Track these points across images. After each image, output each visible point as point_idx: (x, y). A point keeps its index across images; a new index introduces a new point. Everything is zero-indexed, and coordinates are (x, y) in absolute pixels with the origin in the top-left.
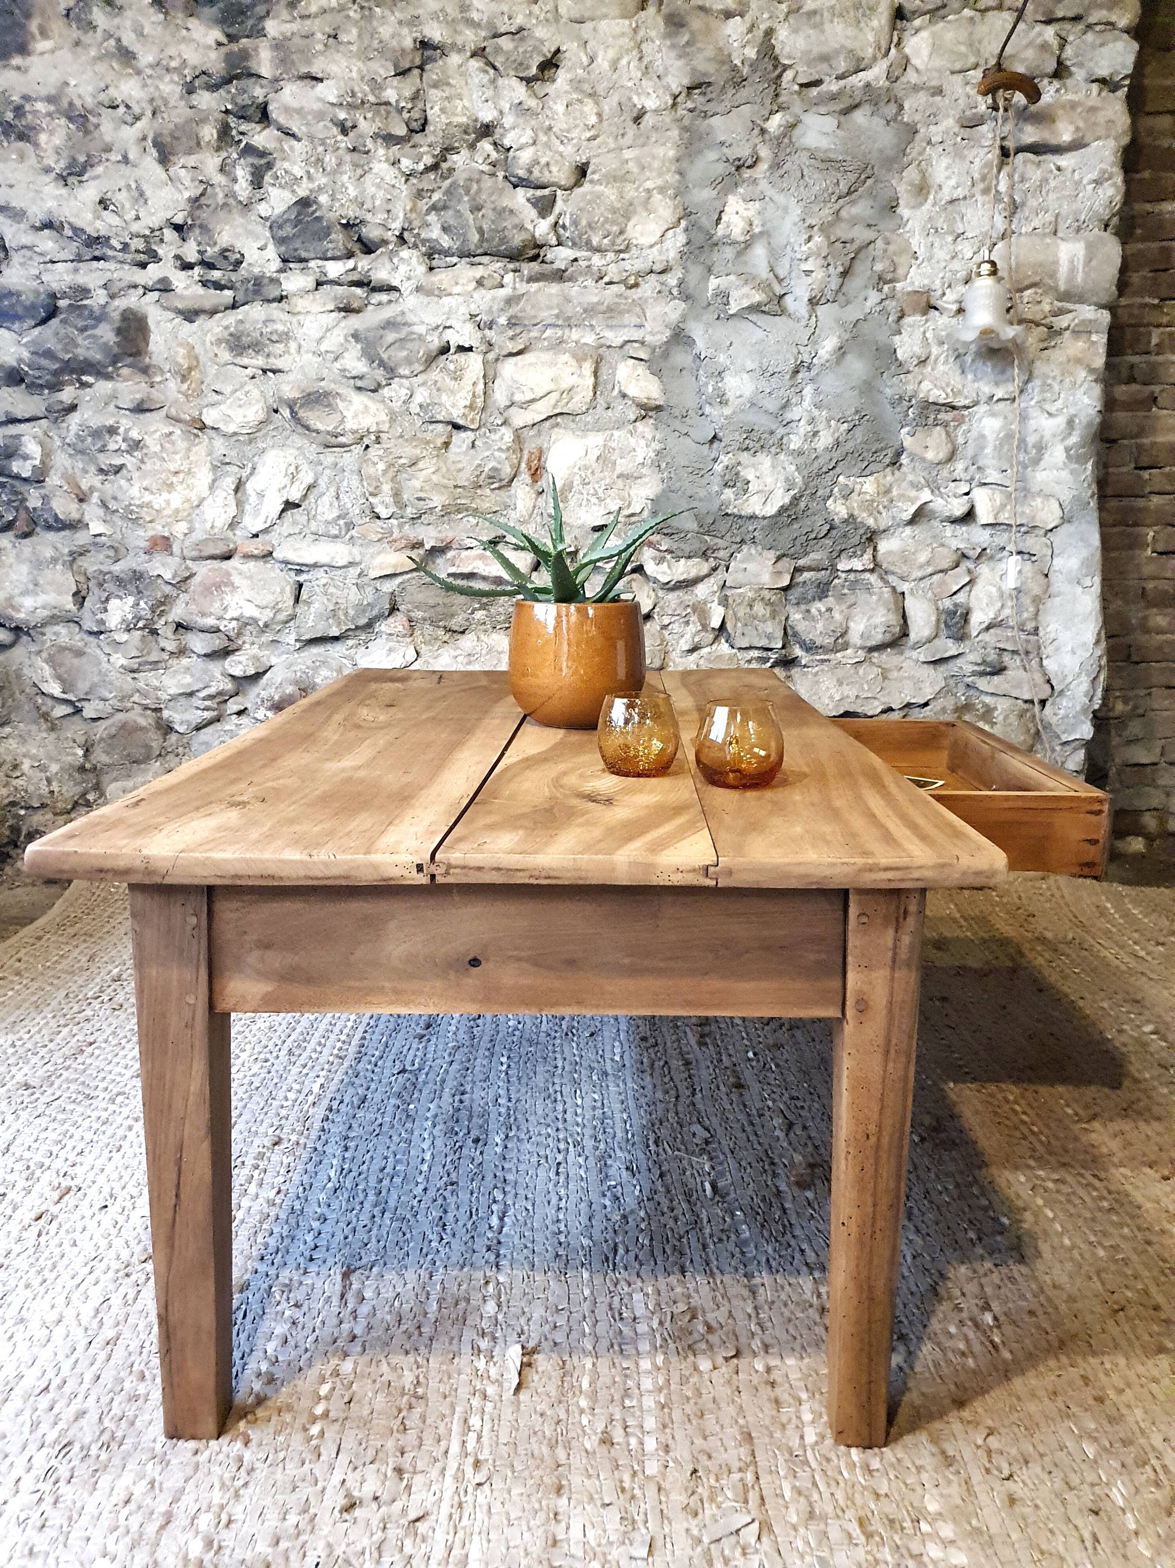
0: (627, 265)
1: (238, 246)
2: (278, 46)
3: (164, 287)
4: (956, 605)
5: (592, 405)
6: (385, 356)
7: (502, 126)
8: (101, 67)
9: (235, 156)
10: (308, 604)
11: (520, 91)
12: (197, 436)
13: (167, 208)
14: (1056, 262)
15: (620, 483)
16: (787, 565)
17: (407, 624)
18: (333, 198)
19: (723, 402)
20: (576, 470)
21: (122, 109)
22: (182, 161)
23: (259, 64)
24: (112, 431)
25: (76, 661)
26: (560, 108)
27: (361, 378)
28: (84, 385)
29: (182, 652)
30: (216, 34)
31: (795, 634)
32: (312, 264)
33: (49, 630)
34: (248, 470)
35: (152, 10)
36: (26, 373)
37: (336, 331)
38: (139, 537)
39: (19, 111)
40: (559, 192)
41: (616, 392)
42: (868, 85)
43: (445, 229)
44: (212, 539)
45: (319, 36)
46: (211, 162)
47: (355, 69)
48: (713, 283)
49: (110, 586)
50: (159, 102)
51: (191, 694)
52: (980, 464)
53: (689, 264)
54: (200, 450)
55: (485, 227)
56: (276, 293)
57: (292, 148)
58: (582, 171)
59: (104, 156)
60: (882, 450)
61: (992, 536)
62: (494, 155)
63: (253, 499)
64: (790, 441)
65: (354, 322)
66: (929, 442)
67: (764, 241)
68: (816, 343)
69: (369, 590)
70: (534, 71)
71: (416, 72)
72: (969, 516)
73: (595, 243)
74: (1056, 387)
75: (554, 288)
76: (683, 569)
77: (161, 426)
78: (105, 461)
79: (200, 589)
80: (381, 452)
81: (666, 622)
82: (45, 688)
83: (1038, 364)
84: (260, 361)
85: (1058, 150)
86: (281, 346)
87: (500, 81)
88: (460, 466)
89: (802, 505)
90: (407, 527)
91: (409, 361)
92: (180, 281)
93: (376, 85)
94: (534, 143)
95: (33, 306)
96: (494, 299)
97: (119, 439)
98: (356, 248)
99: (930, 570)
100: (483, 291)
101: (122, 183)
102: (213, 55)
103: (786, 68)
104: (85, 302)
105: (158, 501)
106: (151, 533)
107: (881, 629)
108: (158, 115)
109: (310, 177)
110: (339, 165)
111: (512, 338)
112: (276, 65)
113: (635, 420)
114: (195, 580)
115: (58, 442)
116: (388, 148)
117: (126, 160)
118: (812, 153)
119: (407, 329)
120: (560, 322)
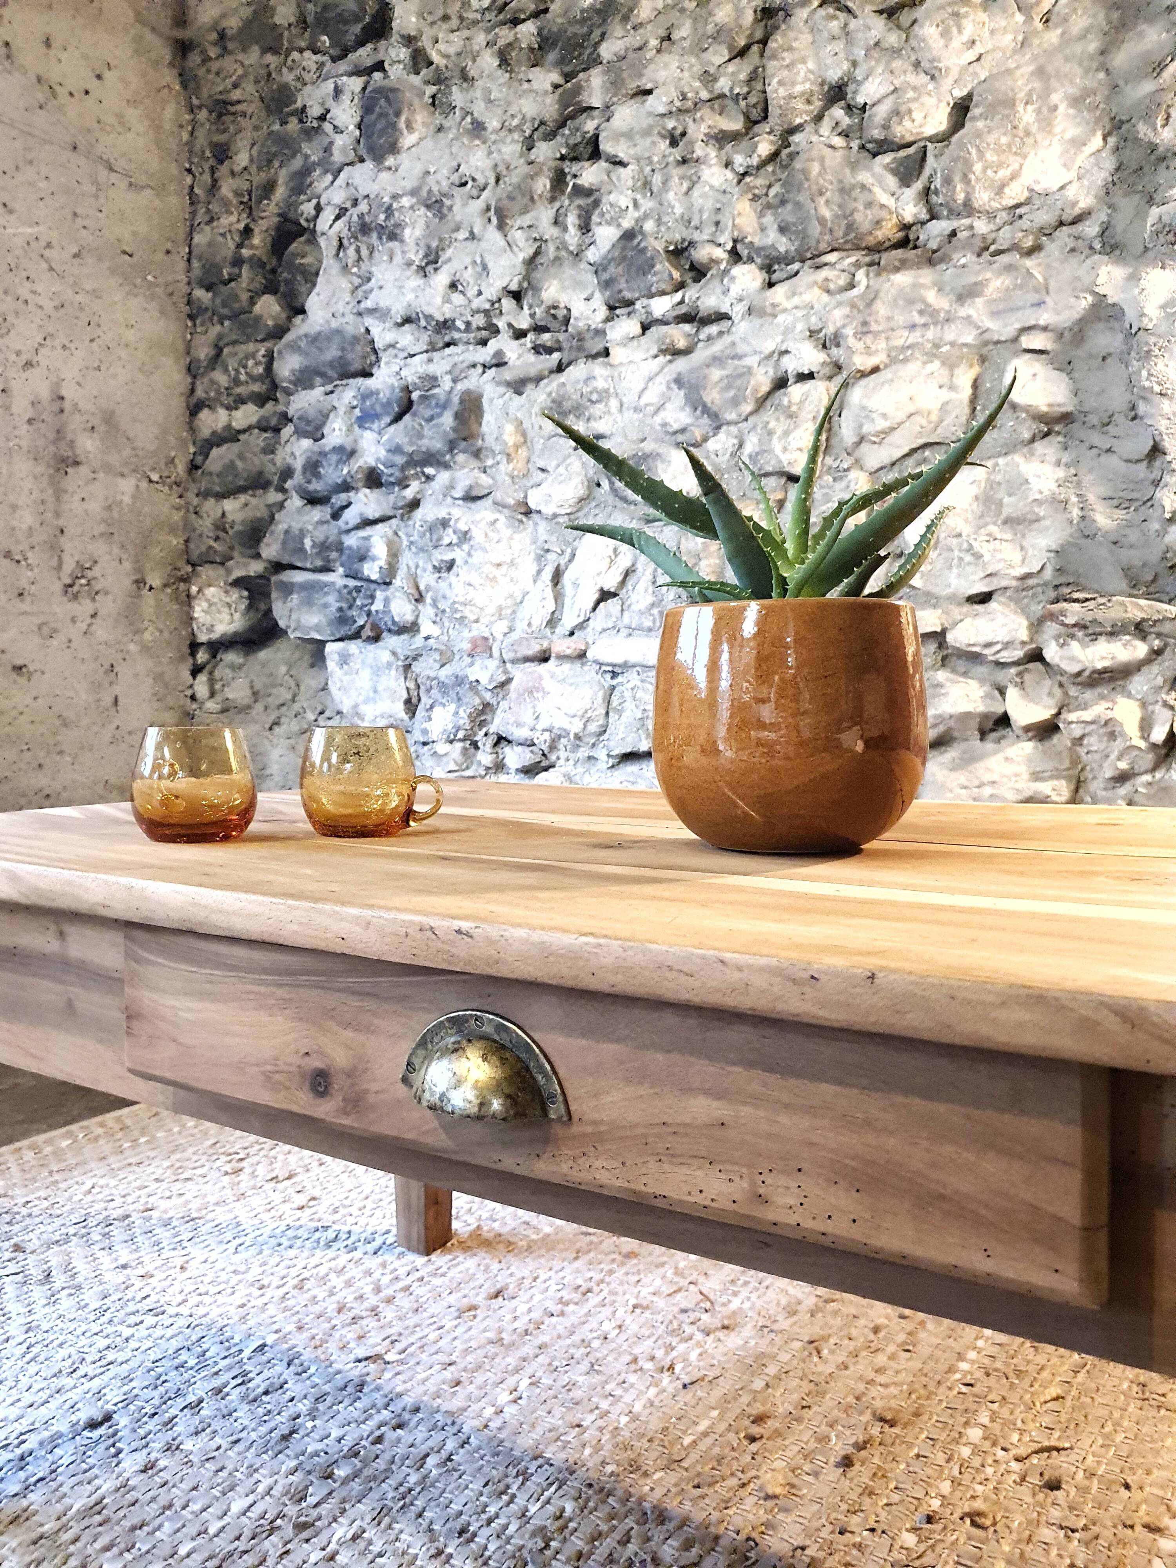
0: (1025, 223)
1: (564, 300)
2: (612, 68)
3: (499, 361)
6: (709, 400)
7: (855, 81)
8: (456, 147)
9: (567, 202)
10: (620, 712)
11: (878, 29)
12: (522, 522)
13: (502, 277)
15: (1006, 532)
18: (659, 222)
21: (470, 184)
22: (519, 223)
23: (590, 96)
24: (444, 523)
27: (683, 431)
28: (427, 478)
29: (499, 767)
30: (553, 77)
32: (638, 305)
34: (567, 556)
35: (500, 72)
36: (382, 472)
37: (658, 379)
38: (463, 641)
39: (389, 211)
40: (930, 147)
43: (782, 230)
44: (528, 639)
45: (652, 42)
46: (544, 215)
47: (687, 67)
49: (436, 693)
50: (501, 168)
53: (1118, 198)
54: (525, 537)
55: (830, 214)
56: (599, 346)
57: (618, 177)
58: (964, 108)
59: (454, 235)
62: (846, 121)
63: (569, 591)
65: (682, 364)
71: (757, 47)
75: (921, 276)
76: (1104, 653)
77: (487, 514)
78: (439, 556)
79: (515, 696)
81: (1077, 735)
86: (601, 406)
87: (854, 24)
91: (735, 404)
92: (513, 351)
93: (710, 78)
94: (895, 91)
95: (388, 406)
96: (840, 305)
97: (451, 531)
98: (687, 276)
100: (826, 297)
101: (469, 261)
102: (550, 100)
104: (433, 391)
105: (481, 598)
106: (474, 633)
108: (501, 181)
109: (636, 205)
110: (667, 182)
111: (861, 352)
112: (607, 91)
113: (1033, 440)
114: (513, 685)
115: (405, 543)
116: (721, 148)
117: (472, 236)
119: (736, 362)
120: (926, 320)
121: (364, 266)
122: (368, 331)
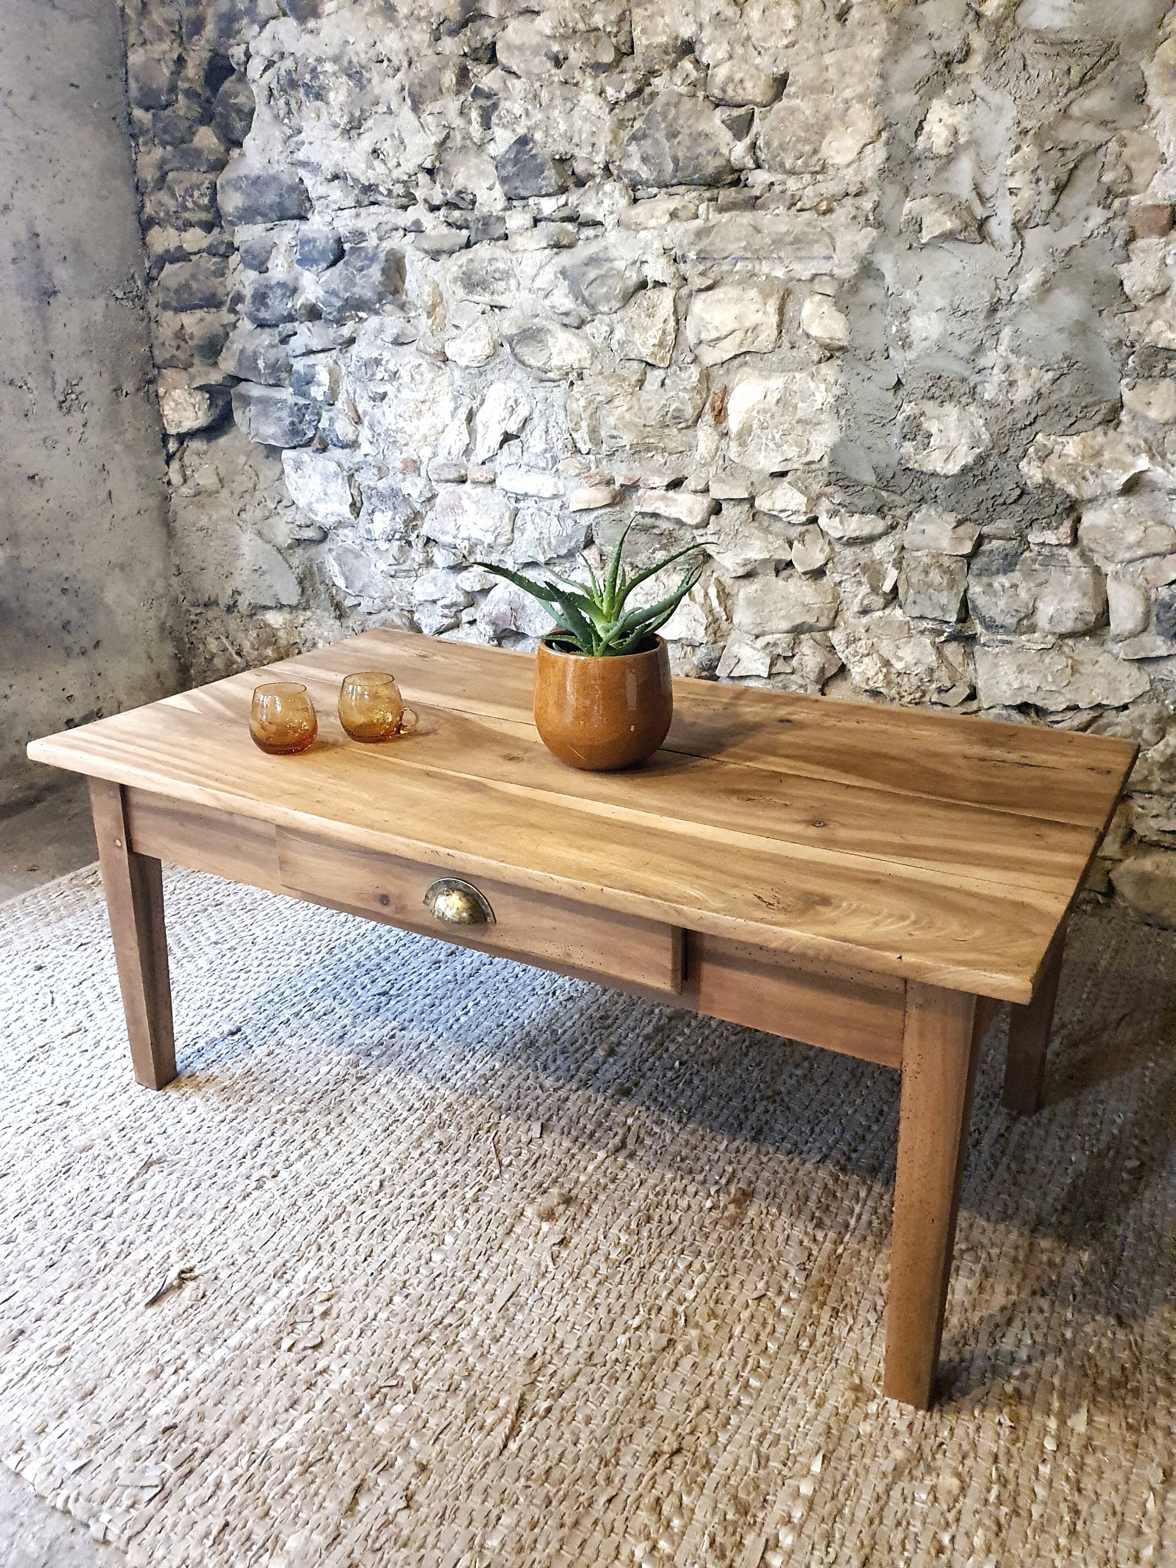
0: (822, 188)
1: (471, 187)
3: (417, 228)
5: (777, 344)
6: (586, 294)
7: (702, 42)
8: (372, 23)
9: (470, 99)
10: (521, 530)
12: (441, 368)
13: (417, 154)
15: (799, 428)
16: (970, 530)
18: (547, 134)
19: (907, 346)
20: (755, 414)
21: (386, 63)
22: (429, 108)
23: (488, 4)
24: (378, 362)
25: (355, 562)
26: (758, 14)
27: (566, 314)
28: (360, 320)
29: (429, 563)
31: (975, 608)
32: (531, 201)
33: (339, 533)
34: (478, 400)
36: (322, 310)
37: (548, 268)
38: (396, 460)
39: (314, 72)
40: (757, 110)
41: (801, 331)
43: (645, 159)
44: (449, 465)
46: (451, 105)
48: (908, 205)
49: (376, 500)
50: (412, 53)
51: (434, 602)
53: (886, 183)
54: (444, 380)
55: (680, 154)
56: (501, 232)
57: (514, 87)
58: (781, 83)
59: (374, 109)
60: (1094, 404)
62: (694, 74)
63: (480, 429)
64: (983, 390)
65: (566, 258)
66: (1154, 397)
67: (972, 153)
68: (1018, 276)
69: (570, 522)
73: (788, 165)
75: (746, 218)
76: (857, 526)
77: (412, 358)
78: (373, 388)
79: (440, 509)
80: (583, 389)
81: (838, 580)
82: (336, 581)
84: (486, 298)
86: (502, 284)
88: (650, 404)
89: (991, 464)
90: (602, 463)
91: (607, 298)
92: (429, 221)
93: (586, 12)
94: (731, 57)
95: (323, 252)
96: (686, 231)
97: (383, 369)
98: (569, 183)
99: (1140, 552)
100: (677, 224)
101: (388, 133)
104: (362, 245)
105: (410, 427)
106: (404, 455)
107: (1073, 615)
108: (413, 65)
109: (528, 114)
110: (553, 99)
111: (702, 274)
113: (820, 362)
114: (438, 500)
115: (344, 371)
116: (596, 77)
117: (390, 112)
118: (1039, 36)
119: (608, 265)
120: (749, 255)
121: (295, 121)
122: (301, 180)
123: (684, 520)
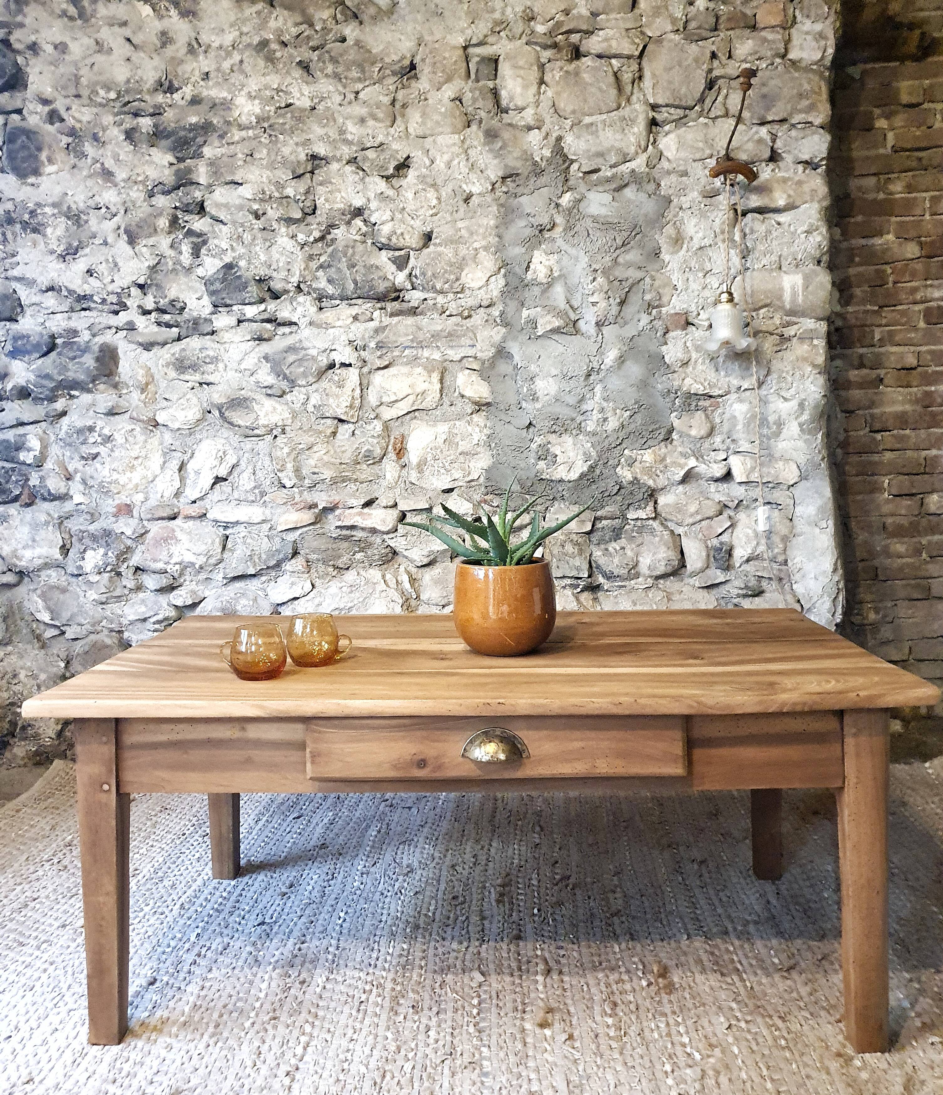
0: (462, 302)
1: (182, 297)
2: (212, 163)
3: (131, 327)
4: (721, 543)
5: (440, 404)
6: (287, 372)
7: (369, 209)
8: (90, 183)
9: (181, 237)
10: (232, 551)
11: (382, 185)
12: (152, 431)
13: (133, 273)
14: (782, 289)
15: (462, 458)
16: (588, 516)
17: (305, 564)
18: (249, 262)
19: (535, 398)
20: (428, 450)
21: (104, 210)
22: (144, 242)
23: (198, 176)
24: (91, 429)
25: (61, 596)
26: (410, 195)
27: (270, 387)
28: (72, 397)
29: (139, 588)
30: (170, 158)
31: (598, 567)
32: (235, 308)
33: (43, 574)
34: (188, 455)
35: (125, 143)
36: (32, 390)
37: (252, 355)
38: (109, 506)
39: (33, 213)
40: (412, 253)
41: (457, 394)
42: (633, 171)
43: (329, 281)
44: (161, 506)
45: (240, 155)
46: (164, 242)
47: (265, 176)
48: (525, 313)
49: (86, 541)
50: (129, 204)
51: (145, 620)
52: (734, 437)
53: (507, 300)
54: (154, 441)
55: (358, 279)
56: (209, 329)
57: (220, 231)
58: (428, 237)
59: (91, 242)
60: (656, 429)
61: (746, 490)
62: (364, 229)
63: (192, 476)
64: (587, 425)
65: (266, 348)
66: (693, 422)
67: (562, 282)
68: (603, 354)
69: (278, 540)
70: (391, 171)
71: (308, 175)
72: (728, 476)
73: (438, 288)
74: (789, 379)
75: (410, 320)
77: (125, 424)
78: (85, 450)
79: (152, 542)
80: (285, 440)
82: (39, 616)
83: (774, 362)
84: (198, 377)
85: (777, 211)
86: (213, 366)
87: (367, 179)
88: (343, 449)
89: (598, 472)
90: (305, 493)
91: (305, 375)
92: (141, 322)
93: (280, 186)
94: (392, 220)
95: (39, 344)
96: (366, 329)
97: (96, 434)
98: (267, 296)
99: (699, 517)
100: (358, 324)
101: (102, 259)
102: (167, 172)
103: (572, 162)
104: (75, 340)
105: (123, 479)
106: (117, 502)
107: (663, 563)
108: (129, 213)
109: (233, 249)
110: (254, 239)
111: (379, 357)
112: (211, 177)
113: (472, 413)
114: (149, 536)
115: (53, 438)
116: (288, 227)
117: (105, 243)
118: (595, 219)
119: (303, 352)
120: (415, 345)
121: (10, 247)
122: (15, 291)
123: (379, 528)
